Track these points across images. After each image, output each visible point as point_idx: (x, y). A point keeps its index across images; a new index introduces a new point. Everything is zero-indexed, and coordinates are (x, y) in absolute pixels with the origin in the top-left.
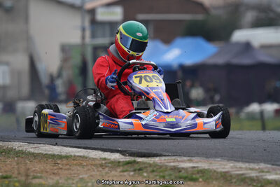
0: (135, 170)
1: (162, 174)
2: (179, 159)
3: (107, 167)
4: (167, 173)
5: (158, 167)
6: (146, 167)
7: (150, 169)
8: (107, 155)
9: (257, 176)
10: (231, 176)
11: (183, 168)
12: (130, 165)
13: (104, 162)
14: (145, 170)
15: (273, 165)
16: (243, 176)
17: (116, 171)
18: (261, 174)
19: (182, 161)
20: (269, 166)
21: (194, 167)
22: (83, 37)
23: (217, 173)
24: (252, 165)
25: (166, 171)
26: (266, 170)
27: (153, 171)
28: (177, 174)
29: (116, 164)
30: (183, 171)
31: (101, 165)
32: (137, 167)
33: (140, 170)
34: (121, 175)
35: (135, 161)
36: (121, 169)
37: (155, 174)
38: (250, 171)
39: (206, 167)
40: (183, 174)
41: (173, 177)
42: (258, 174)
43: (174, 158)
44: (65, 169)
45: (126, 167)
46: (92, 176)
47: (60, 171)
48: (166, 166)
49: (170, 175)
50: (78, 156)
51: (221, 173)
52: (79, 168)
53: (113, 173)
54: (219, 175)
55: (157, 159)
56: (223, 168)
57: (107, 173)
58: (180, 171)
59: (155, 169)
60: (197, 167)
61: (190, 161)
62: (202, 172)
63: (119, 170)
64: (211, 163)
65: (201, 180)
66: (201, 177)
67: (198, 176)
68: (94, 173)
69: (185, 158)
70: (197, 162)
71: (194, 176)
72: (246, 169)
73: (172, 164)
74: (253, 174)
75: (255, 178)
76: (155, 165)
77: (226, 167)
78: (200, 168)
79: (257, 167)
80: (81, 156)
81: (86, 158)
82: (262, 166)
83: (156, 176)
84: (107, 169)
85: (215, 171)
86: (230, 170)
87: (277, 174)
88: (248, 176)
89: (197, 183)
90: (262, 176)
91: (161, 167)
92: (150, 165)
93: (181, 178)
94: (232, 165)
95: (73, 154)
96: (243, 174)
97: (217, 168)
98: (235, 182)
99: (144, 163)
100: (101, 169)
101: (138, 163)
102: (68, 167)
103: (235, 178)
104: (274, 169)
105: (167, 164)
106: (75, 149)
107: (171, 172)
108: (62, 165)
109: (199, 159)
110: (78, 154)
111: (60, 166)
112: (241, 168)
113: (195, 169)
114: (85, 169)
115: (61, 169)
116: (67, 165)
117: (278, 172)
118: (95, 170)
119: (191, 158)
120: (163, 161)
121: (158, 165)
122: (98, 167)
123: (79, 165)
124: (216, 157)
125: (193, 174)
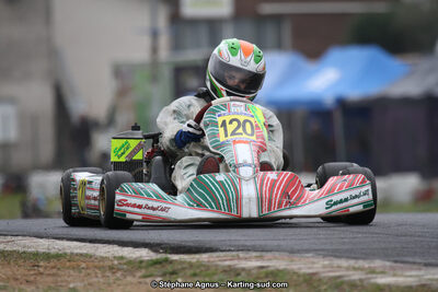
0: (164, 275)
1: (207, 280)
2: (241, 254)
3: (119, 269)
4: (216, 278)
5: (203, 268)
6: (184, 269)
7: (189, 272)
8: (129, 253)
9: (361, 280)
10: (320, 280)
11: (243, 269)
12: (158, 266)
13: (116, 262)
14: (181, 274)
15: (396, 262)
16: (339, 280)
17: (134, 276)
18: (370, 276)
19: (246, 259)
20: (388, 264)
21: (262, 267)
23: (299, 276)
24: (361, 263)
25: (214, 274)
26: (381, 270)
27: (195, 275)
29: (139, 264)
30: (243, 274)
31: (111, 268)
32: (169, 268)
33: (173, 273)
34: (140, 283)
35: (166, 260)
36: (143, 272)
37: (196, 279)
38: (351, 273)
39: (282, 267)
40: (242, 278)
42: (363, 277)
43: (235, 253)
44: (49, 275)
45: (152, 269)
46: (90, 284)
47: (38, 278)
48: (217, 266)
49: (221, 280)
50: (77, 255)
51: (304, 275)
52: (72, 272)
53: (129, 279)
54: (301, 279)
55: (204, 257)
56: (311, 268)
57: (118, 279)
58: (238, 275)
59: (198, 271)
60: (268, 267)
61: (261, 258)
62: (274, 275)
63: (139, 274)
64: (292, 261)
67: (265, 280)
68: (95, 280)
69: (254, 254)
70: (269, 260)
72: (348, 269)
73: (227, 263)
74: (356, 276)
75: (359, 283)
76: (200, 265)
77: (316, 266)
78: (270, 269)
79: (367, 266)
80: (81, 255)
81: (91, 257)
82: (377, 263)
84: (119, 274)
85: (295, 273)
86: (321, 270)
87: (394, 275)
88: (346, 279)
90: (370, 279)
91: (208, 268)
92: (191, 265)
94: (326, 263)
95: (68, 251)
96: (339, 277)
97: (300, 269)
99: (181, 262)
100: (108, 274)
101: (171, 262)
102: (54, 271)
103: (326, 284)
104: (394, 269)
105: (219, 263)
106: (75, 243)
107: (221, 276)
108: (46, 268)
109: (277, 254)
110: (78, 251)
111: (41, 270)
112: (339, 267)
113: (264, 270)
114: (82, 275)
115: (41, 274)
116: (53, 268)
117: (399, 272)
118: (100, 275)
119: (264, 254)
120: (212, 259)
121: (204, 266)
122: (105, 272)
123: (74, 268)
124: (307, 251)
125: (258, 277)
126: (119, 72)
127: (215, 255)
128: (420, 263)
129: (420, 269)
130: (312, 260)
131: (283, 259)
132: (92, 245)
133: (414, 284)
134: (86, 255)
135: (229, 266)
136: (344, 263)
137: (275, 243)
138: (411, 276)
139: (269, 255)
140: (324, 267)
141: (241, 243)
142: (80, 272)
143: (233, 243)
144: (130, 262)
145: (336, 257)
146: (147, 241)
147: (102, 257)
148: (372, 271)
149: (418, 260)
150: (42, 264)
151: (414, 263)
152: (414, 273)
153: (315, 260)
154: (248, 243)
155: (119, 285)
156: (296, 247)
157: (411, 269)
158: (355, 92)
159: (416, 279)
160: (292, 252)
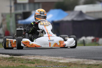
0: (12, 61)
1: (22, 62)
2: (30, 56)
3: (2, 60)
4: (24, 61)
6: (17, 59)
8: (4, 56)
9: (56, 61)
10: (47, 62)
11: (30, 59)
12: (11, 59)
14: (16, 61)
15: (64, 57)
17: (5, 61)
18: (58, 60)
20: (62, 58)
22: (11, 10)
24: (56, 58)
25: (23, 60)
27: (19, 61)
28: (28, 62)
29: (6, 58)
30: (30, 60)
33: (14, 60)
34: (7, 63)
35: (13, 57)
36: (7, 60)
38: (54, 60)
45: (9, 59)
49: (25, 62)
51: (44, 60)
55: (21, 57)
57: (2, 62)
58: (29, 60)
62: (37, 60)
64: (41, 57)
66: (36, 62)
67: (35, 62)
69: (33, 56)
70: (36, 57)
72: (53, 59)
73: (27, 58)
77: (46, 58)
79: (58, 58)
82: (60, 58)
85: (42, 60)
87: (64, 60)
91: (22, 59)
94: (49, 58)
96: (51, 61)
97: (43, 59)
105: (25, 58)
109: (38, 56)
112: (52, 59)
113: (35, 59)
124: (45, 55)
125: (33, 61)
126: (3, 15)
127: (24, 56)
133: (68, 62)
135: (27, 59)
136: (53, 58)
137: (37, 53)
140: (48, 58)
141: (30, 53)
143: (28, 53)
144: (4, 58)
145: (51, 56)
146: (8, 53)
149: (69, 57)
153: (46, 57)
154: (31, 53)
156: (42, 54)
157: (68, 59)
158: (56, 20)
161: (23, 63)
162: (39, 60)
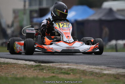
0: (40, 70)
1: (53, 71)
2: (62, 64)
3: (26, 68)
4: (55, 71)
6: (45, 68)
7: (47, 69)
8: (27, 63)
9: (99, 72)
10: (86, 72)
11: (63, 68)
12: (38, 67)
13: (25, 66)
14: (45, 69)
15: (108, 66)
16: (92, 72)
17: (31, 70)
19: (63, 65)
20: (106, 67)
21: (69, 68)
22: (25, 6)
24: (97, 67)
25: (55, 69)
26: (104, 69)
27: (49, 70)
28: (60, 71)
29: (32, 66)
30: (63, 70)
31: (24, 67)
32: (41, 68)
33: (42, 69)
34: (33, 72)
35: (40, 65)
36: (33, 69)
37: (49, 71)
38: (95, 70)
40: (63, 71)
41: (58, 73)
42: (99, 71)
43: (60, 63)
45: (36, 68)
46: (18, 72)
47: (2, 70)
48: (55, 67)
49: (57, 71)
51: (82, 70)
52: (12, 68)
53: (29, 71)
54: (81, 71)
55: (51, 64)
56: (83, 68)
57: (26, 71)
58: (62, 70)
59: (50, 69)
60: (70, 68)
61: (68, 65)
62: (73, 70)
63: (32, 69)
64: (77, 66)
65: (71, 74)
66: (72, 72)
67: (70, 72)
68: (19, 71)
69: (66, 64)
70: (71, 65)
71: (69, 72)
73: (58, 66)
74: (97, 71)
75: (98, 73)
76: (50, 67)
77: (85, 67)
78: (71, 68)
79: (100, 68)
80: (14, 63)
81: (17, 64)
82: (103, 67)
83: (50, 72)
84: (26, 69)
85: (79, 70)
87: (109, 71)
88: (94, 72)
89: (70, 76)
90: (101, 72)
91: (53, 68)
92: (48, 67)
93: (62, 73)
94: (88, 67)
95: (10, 62)
96: (92, 71)
97: (80, 68)
98: (88, 75)
99: (45, 66)
100: (23, 69)
101: (42, 66)
102: (7, 68)
103: (88, 73)
104: (108, 69)
105: (56, 66)
106: (12, 60)
107: (57, 70)
108: (4, 67)
109: (72, 64)
110: (13, 62)
111: (3, 68)
112: (92, 68)
113: (69, 69)
114: (15, 69)
115: (3, 69)
116: (6, 67)
117: (110, 70)
118: (20, 69)
119: (68, 64)
120: (54, 65)
121: (51, 67)
122: (22, 68)
123: (12, 67)
124: (81, 63)
125: (68, 71)
126: (15, 12)
127: (54, 64)
128: (115, 67)
129: (116, 69)
130: (83, 66)
131: (75, 65)
132: (17, 60)
133: (115, 73)
134: (15, 63)
137: (71, 60)
138: (113, 71)
139: (70, 64)
140: (87, 68)
141: (61, 60)
142: (14, 68)
143: (59, 60)
144: (29, 66)
145: (90, 65)
146: (33, 59)
147: (20, 64)
148: (102, 69)
150: (3, 66)
151: (113, 67)
152: (114, 70)
153: (84, 66)
154: (63, 60)
155: (27, 73)
156: (77, 62)
157: (113, 69)
159: (115, 72)
160: (76, 63)
161: (55, 73)
162: (75, 69)
